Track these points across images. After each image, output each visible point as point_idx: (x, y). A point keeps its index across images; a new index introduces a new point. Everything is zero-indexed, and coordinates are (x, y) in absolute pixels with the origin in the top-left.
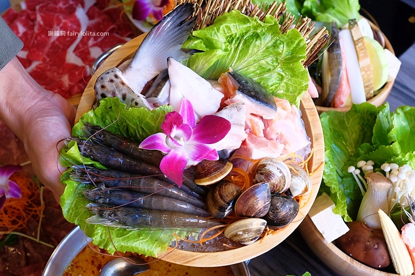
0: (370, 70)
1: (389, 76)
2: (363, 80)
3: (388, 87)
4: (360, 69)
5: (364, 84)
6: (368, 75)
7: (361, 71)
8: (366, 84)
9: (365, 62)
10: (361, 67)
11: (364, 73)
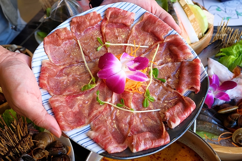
0: (196, 21)
1: (209, 24)
2: (194, 28)
3: (210, 30)
4: (190, 21)
5: (195, 30)
6: (195, 24)
7: (191, 22)
8: (196, 30)
9: (192, 17)
10: (190, 20)
11: (193, 23)
